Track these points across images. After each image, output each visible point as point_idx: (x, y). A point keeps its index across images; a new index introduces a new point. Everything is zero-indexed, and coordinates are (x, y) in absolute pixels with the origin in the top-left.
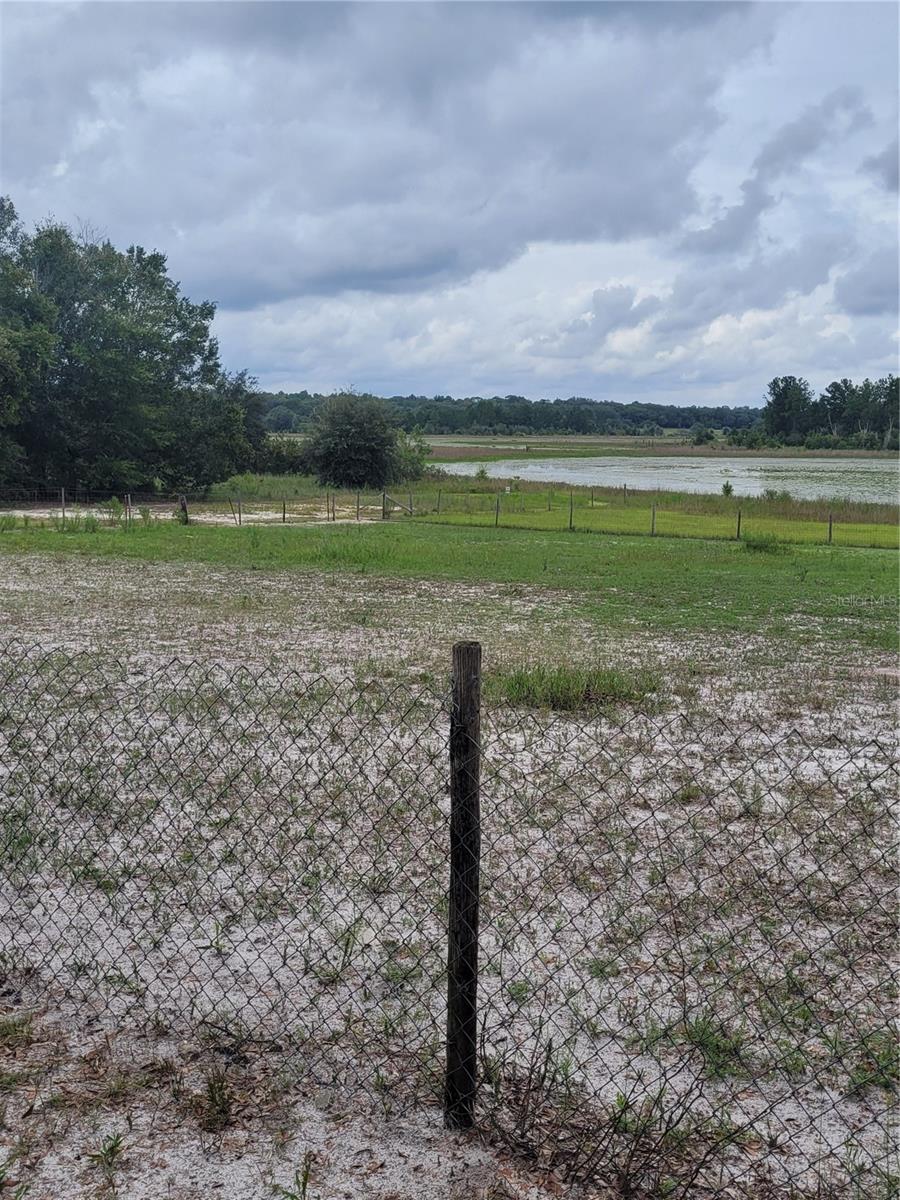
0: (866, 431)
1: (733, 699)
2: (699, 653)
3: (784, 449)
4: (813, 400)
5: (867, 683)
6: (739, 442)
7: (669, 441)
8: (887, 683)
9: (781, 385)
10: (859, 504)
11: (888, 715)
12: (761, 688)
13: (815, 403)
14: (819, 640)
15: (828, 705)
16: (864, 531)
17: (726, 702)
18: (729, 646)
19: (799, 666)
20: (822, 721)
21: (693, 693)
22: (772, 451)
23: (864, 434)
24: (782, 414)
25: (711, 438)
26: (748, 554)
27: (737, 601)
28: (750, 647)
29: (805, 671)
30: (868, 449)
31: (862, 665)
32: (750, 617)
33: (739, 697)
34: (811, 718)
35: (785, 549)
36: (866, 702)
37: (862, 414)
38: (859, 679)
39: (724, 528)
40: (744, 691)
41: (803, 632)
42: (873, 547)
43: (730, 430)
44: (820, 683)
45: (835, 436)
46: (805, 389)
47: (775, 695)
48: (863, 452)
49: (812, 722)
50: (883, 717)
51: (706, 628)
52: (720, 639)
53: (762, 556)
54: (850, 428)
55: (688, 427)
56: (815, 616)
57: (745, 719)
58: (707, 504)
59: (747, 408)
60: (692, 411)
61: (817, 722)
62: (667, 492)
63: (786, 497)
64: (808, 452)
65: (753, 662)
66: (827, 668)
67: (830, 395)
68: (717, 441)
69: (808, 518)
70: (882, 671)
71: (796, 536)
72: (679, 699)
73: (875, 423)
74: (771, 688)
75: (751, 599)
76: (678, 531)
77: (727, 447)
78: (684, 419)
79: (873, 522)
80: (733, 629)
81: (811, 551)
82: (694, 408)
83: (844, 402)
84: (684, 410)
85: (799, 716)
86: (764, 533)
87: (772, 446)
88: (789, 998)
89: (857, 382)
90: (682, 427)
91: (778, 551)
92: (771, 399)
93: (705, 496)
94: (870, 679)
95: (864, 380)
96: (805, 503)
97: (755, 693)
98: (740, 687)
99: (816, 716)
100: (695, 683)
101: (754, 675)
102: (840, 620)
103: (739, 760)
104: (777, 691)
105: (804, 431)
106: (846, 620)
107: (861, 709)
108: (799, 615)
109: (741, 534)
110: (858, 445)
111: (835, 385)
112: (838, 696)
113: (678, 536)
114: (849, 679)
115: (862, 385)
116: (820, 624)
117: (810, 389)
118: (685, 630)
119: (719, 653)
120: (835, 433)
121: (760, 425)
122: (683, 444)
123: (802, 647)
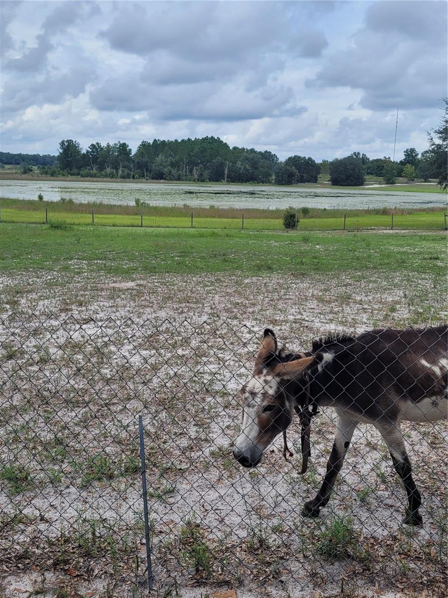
0: (109, 169)
1: (38, 304)
2: (22, 282)
3: (70, 177)
4: (82, 152)
5: (105, 291)
6: (46, 173)
7: (8, 171)
8: (115, 290)
9: (66, 144)
10: (107, 205)
11: (114, 306)
12: (53, 297)
13: (83, 154)
14: (85, 272)
15: (86, 303)
16: (110, 218)
17: (34, 306)
18: (38, 278)
19: (73, 285)
20: (82, 311)
21: (16, 302)
22: (63, 178)
23: (108, 170)
24: (67, 159)
25: (31, 171)
26: (51, 231)
27: (44, 254)
28: (49, 277)
29: (76, 287)
30: (111, 178)
31: (104, 283)
32: (51, 262)
33: (41, 303)
34: (77, 310)
35: (70, 228)
36: (104, 300)
37: (107, 160)
38: (102, 290)
39: (39, 218)
40: (44, 300)
41: (77, 268)
42: (114, 226)
43: (41, 166)
44: (83, 292)
45: (94, 171)
46: (78, 147)
47: (59, 300)
48: (109, 179)
49: (77, 312)
50: (111, 307)
51: (26, 269)
52: (34, 274)
53: (59, 232)
54: (101, 168)
55: (18, 164)
56: (84, 260)
57: (43, 314)
58: (30, 205)
59: (49, 155)
60: (20, 155)
61: (80, 312)
62: (8, 199)
63: (71, 201)
64: (82, 179)
65: (49, 285)
66: (87, 285)
67: (91, 150)
68: (34, 172)
69: (82, 212)
70: (113, 285)
71: (77, 221)
72: (8, 306)
73: (113, 165)
74: (58, 297)
75: (51, 253)
76: (14, 219)
77: (40, 175)
78: (16, 160)
79: (114, 214)
80: (41, 269)
81: (84, 228)
82: (21, 154)
83: (98, 154)
84: (15, 155)
85: (71, 310)
86: (59, 220)
87: (64, 175)
88: (55, 448)
89: (104, 144)
90: (15, 164)
91: (67, 229)
92: (61, 151)
93: (29, 201)
94: (107, 289)
95: (107, 143)
96: (81, 205)
97: (50, 300)
98: (42, 298)
99: (79, 309)
100: (17, 298)
101: (50, 292)
102: (96, 261)
103: (39, 335)
104: (61, 298)
105: (79, 168)
106: (98, 261)
107: (102, 304)
108: (76, 260)
109: (48, 220)
110: (106, 176)
111: (93, 145)
112: (91, 298)
113: (14, 222)
114: (97, 290)
115: (105, 146)
116: (86, 264)
117: (80, 147)
118: (15, 271)
119: (32, 281)
120: (94, 169)
121: (57, 164)
122: (16, 173)
123: (76, 276)
